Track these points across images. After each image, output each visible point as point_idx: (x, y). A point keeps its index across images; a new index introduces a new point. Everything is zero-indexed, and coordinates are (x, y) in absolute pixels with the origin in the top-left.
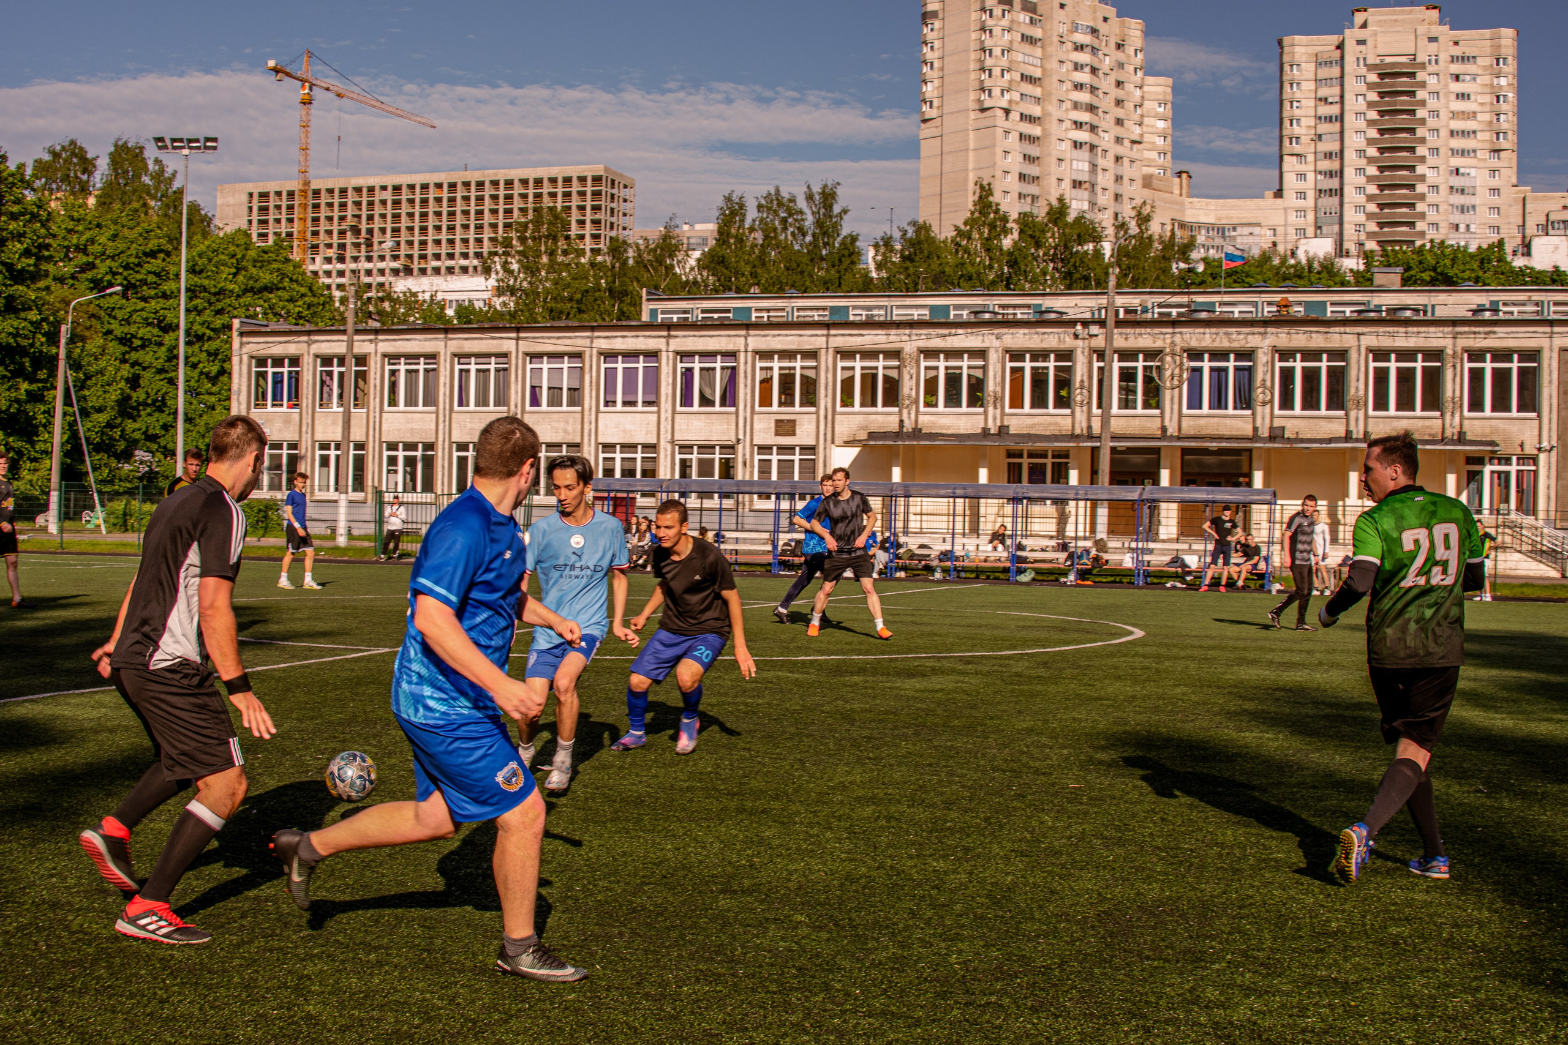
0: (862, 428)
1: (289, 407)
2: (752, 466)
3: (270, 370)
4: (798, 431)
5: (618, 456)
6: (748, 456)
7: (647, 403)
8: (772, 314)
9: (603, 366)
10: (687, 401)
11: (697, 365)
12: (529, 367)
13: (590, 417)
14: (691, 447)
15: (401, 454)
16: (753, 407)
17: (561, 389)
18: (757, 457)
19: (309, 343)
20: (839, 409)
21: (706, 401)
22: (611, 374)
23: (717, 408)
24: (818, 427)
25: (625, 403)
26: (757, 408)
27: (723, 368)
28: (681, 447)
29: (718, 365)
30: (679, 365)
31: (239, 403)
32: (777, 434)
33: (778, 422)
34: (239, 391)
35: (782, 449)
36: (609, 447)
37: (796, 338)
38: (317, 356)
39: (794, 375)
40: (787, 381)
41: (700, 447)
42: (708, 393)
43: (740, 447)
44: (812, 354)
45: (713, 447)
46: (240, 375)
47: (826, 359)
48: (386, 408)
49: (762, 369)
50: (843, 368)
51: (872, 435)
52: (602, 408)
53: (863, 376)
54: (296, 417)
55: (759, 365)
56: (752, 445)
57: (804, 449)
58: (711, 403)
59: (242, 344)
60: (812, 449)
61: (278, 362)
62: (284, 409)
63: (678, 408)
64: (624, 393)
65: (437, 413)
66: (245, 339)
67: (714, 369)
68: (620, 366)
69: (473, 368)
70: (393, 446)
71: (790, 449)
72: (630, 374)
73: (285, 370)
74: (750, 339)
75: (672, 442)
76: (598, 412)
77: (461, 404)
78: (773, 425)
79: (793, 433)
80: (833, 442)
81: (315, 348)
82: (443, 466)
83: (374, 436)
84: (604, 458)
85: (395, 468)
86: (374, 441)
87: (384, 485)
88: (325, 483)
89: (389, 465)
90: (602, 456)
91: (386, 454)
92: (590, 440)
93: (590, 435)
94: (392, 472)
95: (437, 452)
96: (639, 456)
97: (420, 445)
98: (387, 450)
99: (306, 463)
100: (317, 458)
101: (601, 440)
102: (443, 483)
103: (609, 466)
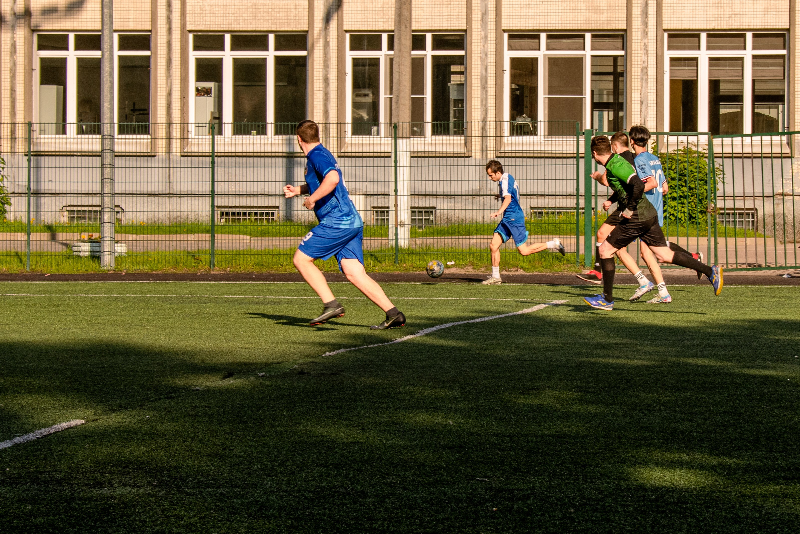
36: (682, 37)
82: (326, 80)
83: (169, 20)
84: (672, 59)
85: (211, 85)
86: (170, 31)
87: (192, 119)
88: (52, 117)
89: (199, 78)
90: (668, 54)
91: (194, 55)
92: (645, 24)
93: (645, 13)
94: (201, 92)
95: (311, 52)
96: (748, 54)
97: (271, 38)
98: (196, 48)
99: (13, 77)
100: (37, 65)
101: (670, 23)
102: (326, 113)
103: (685, 73)
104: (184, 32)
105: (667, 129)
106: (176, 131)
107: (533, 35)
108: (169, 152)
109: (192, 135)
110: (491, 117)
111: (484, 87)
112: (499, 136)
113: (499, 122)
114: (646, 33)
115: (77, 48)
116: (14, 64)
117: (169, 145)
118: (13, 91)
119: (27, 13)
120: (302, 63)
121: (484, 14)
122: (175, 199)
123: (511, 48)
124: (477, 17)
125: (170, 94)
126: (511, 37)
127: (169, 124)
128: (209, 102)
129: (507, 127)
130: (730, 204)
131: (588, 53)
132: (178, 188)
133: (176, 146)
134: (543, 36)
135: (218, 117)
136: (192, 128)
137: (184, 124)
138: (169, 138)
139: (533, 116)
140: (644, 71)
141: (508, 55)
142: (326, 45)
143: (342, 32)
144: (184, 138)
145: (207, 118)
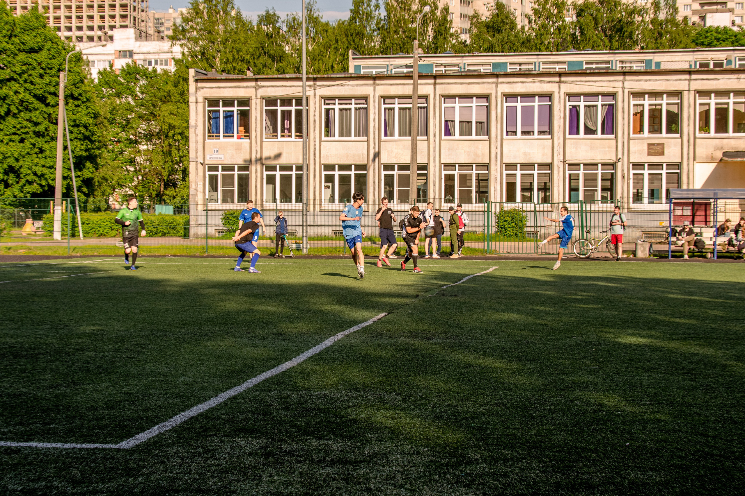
0: (718, 149)
1: (239, 138)
2: (629, 179)
3: (222, 109)
4: (666, 152)
5: (519, 173)
6: (626, 171)
7: (541, 132)
8: (447, 68)
9: (505, 105)
10: (574, 129)
11: (582, 104)
12: (444, 105)
13: (496, 143)
14: (579, 165)
15: (337, 174)
16: (629, 134)
17: (470, 122)
18: (632, 172)
19: (256, 88)
20: (698, 135)
21: (588, 131)
22: (511, 111)
23: (599, 135)
24: (682, 149)
25: (524, 133)
26: (632, 135)
27: (603, 105)
28: (570, 165)
29: (599, 104)
30: (568, 104)
31: (197, 135)
32: (649, 154)
33: (649, 145)
34: (196, 126)
35: (652, 166)
36: (510, 166)
37: (664, 83)
38: (263, 98)
39: (661, 110)
40: (655, 114)
41: (585, 165)
42: (590, 125)
43: (619, 165)
44: (678, 94)
45: (596, 164)
46: (197, 113)
47: (688, 98)
48: (323, 138)
49: (634, 105)
50: (701, 104)
51: (725, 154)
52: (505, 137)
53: (717, 110)
54: (247, 146)
55: (632, 102)
56: (629, 162)
57: (670, 165)
58: (594, 132)
59: (197, 89)
60: (678, 165)
61: (228, 102)
62: (235, 139)
63: (568, 136)
64: (522, 125)
65: (368, 140)
66: (200, 85)
67: (596, 106)
68: (519, 104)
69: (397, 107)
70: (329, 167)
71: (659, 165)
72: (528, 112)
73: (235, 109)
74: (627, 84)
75: (564, 162)
76: (502, 140)
77: (386, 135)
78: (646, 147)
79: (662, 153)
80: (694, 160)
81: (262, 92)
82: (374, 183)
83: (315, 160)
84: (507, 174)
85: (330, 184)
86: (315, 164)
87: (323, 197)
88: (271, 197)
89: (325, 182)
90: (505, 172)
91: (324, 173)
92: (496, 161)
93: (496, 157)
94: (327, 187)
95: (368, 171)
96: (536, 172)
97: (353, 166)
98: (324, 170)
99: (256, 181)
100: (265, 177)
101: (506, 160)
102: (374, 195)
103: (511, 180)
104: (320, 164)
105: (504, 201)
106: (317, 202)
107: (453, 165)
108: (314, 210)
109: (323, 203)
110: (437, 197)
111: (434, 185)
112: (440, 204)
113: (440, 199)
114: (496, 164)
115: (280, 171)
116: (257, 177)
117: (314, 207)
118: (256, 187)
119: (261, 159)
120: (365, 176)
121: (435, 157)
122: (317, 228)
123: (444, 170)
124: (432, 158)
125: (315, 188)
126: (445, 166)
127: (315, 199)
128: (329, 191)
129: (443, 200)
130: (528, 229)
131: (474, 172)
132: (318, 223)
133: (317, 207)
134: (457, 166)
135: (333, 196)
136: (323, 201)
137: (320, 199)
138: (315, 204)
139: (453, 196)
140: (496, 179)
141: (444, 173)
142: (374, 169)
143: (380, 164)
144: (320, 205)
145: (328, 197)
